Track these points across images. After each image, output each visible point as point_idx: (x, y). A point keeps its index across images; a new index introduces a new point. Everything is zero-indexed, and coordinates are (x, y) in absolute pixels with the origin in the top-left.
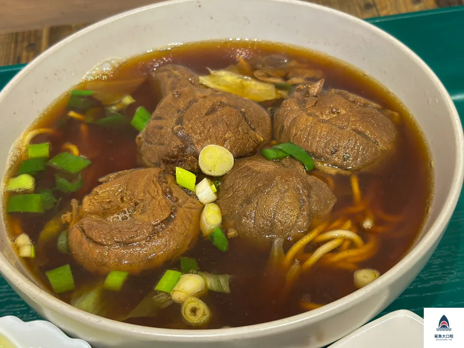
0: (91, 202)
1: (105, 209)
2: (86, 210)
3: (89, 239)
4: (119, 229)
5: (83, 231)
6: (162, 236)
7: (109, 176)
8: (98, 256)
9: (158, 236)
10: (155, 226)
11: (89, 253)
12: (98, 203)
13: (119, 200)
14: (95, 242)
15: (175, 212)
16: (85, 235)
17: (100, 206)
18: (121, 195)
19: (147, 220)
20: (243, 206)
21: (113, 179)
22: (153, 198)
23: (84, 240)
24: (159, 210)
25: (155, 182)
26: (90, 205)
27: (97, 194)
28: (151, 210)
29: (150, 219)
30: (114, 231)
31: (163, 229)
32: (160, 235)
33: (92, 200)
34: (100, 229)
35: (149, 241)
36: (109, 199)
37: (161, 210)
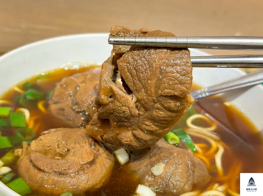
0: (36, 144)
1: (45, 150)
2: (33, 149)
3: (35, 166)
4: (57, 163)
5: (31, 161)
6: (87, 173)
7: (51, 130)
8: (39, 179)
9: (84, 172)
10: (82, 165)
11: (33, 176)
12: (41, 146)
13: (56, 146)
14: (40, 170)
15: (97, 158)
16: (32, 163)
17: (43, 148)
18: (58, 143)
19: (77, 160)
20: (147, 167)
21: (53, 132)
22: (82, 147)
23: (31, 166)
24: (86, 155)
25: (83, 137)
26: (35, 146)
27: (41, 140)
28: (80, 155)
29: (79, 160)
30: (53, 164)
31: (88, 168)
32: (85, 171)
33: (38, 143)
34: (44, 161)
35: (77, 175)
36: (49, 144)
37: (88, 155)
